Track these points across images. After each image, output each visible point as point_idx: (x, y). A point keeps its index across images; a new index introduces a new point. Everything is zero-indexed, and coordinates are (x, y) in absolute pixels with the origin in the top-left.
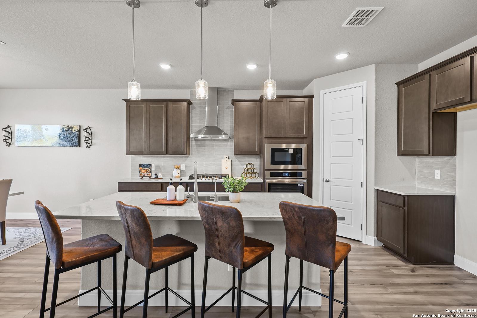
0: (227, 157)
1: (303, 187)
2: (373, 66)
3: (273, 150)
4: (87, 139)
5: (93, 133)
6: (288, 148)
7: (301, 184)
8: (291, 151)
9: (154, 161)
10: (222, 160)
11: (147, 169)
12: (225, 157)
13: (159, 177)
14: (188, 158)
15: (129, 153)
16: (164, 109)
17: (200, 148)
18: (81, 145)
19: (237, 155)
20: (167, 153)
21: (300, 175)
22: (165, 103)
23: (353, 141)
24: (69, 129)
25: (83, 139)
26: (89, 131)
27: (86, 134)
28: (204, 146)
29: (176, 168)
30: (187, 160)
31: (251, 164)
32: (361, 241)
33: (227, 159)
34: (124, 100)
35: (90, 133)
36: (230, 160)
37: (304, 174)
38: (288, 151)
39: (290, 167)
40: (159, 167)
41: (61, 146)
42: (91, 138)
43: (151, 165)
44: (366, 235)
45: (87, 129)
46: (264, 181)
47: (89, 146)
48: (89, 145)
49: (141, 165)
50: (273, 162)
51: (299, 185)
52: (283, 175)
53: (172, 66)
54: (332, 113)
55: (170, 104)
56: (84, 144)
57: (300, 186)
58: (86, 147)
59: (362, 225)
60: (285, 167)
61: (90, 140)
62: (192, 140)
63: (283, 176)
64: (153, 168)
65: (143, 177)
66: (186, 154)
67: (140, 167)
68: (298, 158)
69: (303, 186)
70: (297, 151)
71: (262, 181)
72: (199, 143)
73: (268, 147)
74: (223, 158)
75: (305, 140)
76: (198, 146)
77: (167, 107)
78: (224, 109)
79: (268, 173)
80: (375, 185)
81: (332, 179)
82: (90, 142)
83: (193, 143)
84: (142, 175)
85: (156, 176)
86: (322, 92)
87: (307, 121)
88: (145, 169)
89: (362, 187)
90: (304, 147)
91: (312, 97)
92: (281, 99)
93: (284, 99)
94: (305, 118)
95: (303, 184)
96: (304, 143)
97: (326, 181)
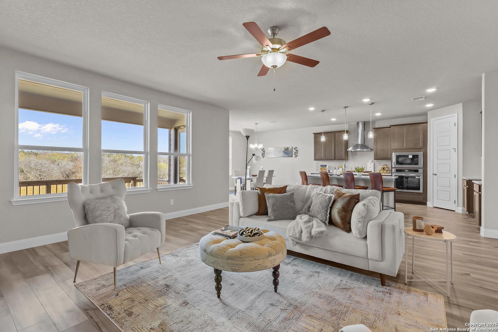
0: (371, 161)
1: (419, 179)
2: (461, 104)
3: (398, 157)
4: (295, 153)
5: (298, 150)
6: (409, 155)
7: (418, 177)
8: (411, 157)
9: (329, 164)
10: (368, 163)
11: (325, 167)
12: (370, 161)
13: (331, 172)
14: (347, 161)
15: (315, 159)
16: (333, 137)
19: (376, 159)
20: (335, 159)
21: (417, 171)
22: (334, 133)
23: (450, 150)
24: (287, 149)
25: (294, 153)
26: (296, 149)
27: (295, 151)
28: (356, 155)
30: (346, 163)
31: (386, 165)
32: (455, 211)
33: (371, 162)
34: (313, 133)
36: (373, 163)
37: (421, 171)
38: (408, 157)
39: (410, 166)
40: (331, 166)
41: (284, 157)
43: (326, 165)
44: (458, 207)
46: (392, 175)
48: (296, 156)
49: (321, 166)
50: (398, 163)
54: (439, 133)
55: (336, 134)
56: (294, 156)
57: (417, 178)
59: (455, 201)
60: (406, 166)
62: (349, 152)
63: (405, 172)
64: (327, 167)
66: (345, 160)
70: (415, 157)
73: (395, 155)
74: (368, 162)
75: (422, 150)
77: (335, 135)
80: (463, 177)
81: (438, 173)
82: (296, 154)
83: (350, 154)
85: (329, 171)
86: (432, 120)
88: (323, 168)
89: (455, 177)
90: (420, 154)
91: (427, 123)
92: (404, 126)
93: (406, 126)
94: (421, 137)
95: (420, 177)
96: (420, 152)
97: (435, 175)
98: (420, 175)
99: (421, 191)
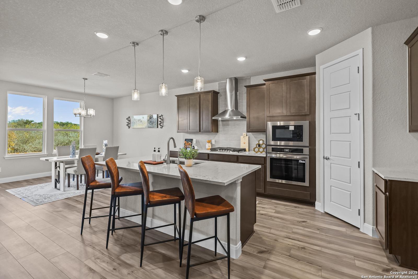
0: (246, 134)
1: (304, 164)
2: (370, 30)
3: (275, 128)
5: (164, 119)
6: (289, 126)
7: (302, 160)
8: (292, 128)
9: (195, 138)
10: (241, 136)
11: (190, 142)
12: (244, 134)
14: (217, 134)
17: (225, 127)
18: (158, 127)
19: (249, 132)
20: (200, 131)
21: (301, 151)
23: (351, 116)
25: (159, 123)
26: (162, 118)
27: (160, 120)
28: (228, 125)
29: (208, 142)
30: (216, 136)
32: (359, 229)
34: (176, 96)
35: (162, 119)
36: (248, 137)
37: (306, 151)
38: (288, 128)
39: (291, 143)
40: (199, 141)
41: (149, 127)
42: (162, 122)
43: (192, 140)
44: (364, 222)
45: (161, 116)
46: (266, 156)
47: (162, 127)
49: (186, 140)
50: (274, 139)
51: (300, 161)
52: (284, 150)
53: (189, 70)
54: (332, 88)
55: (202, 95)
57: (302, 162)
58: (161, 128)
59: (359, 210)
60: (285, 143)
61: (162, 123)
62: (219, 121)
63: (284, 152)
64: (194, 142)
65: (188, 148)
67: (185, 141)
68: (299, 135)
69: (304, 162)
70: (299, 129)
71: (265, 156)
72: (224, 123)
73: (270, 125)
74: (242, 135)
75: (307, 117)
76: (223, 125)
77: (200, 97)
78: (243, 94)
79: (270, 148)
80: (373, 167)
81: (331, 157)
83: (220, 124)
84: (186, 147)
85: (193, 148)
87: (309, 98)
88: (188, 143)
89: (359, 167)
90: (306, 124)
91: (314, 73)
92: (282, 81)
93: (284, 80)
94: (307, 96)
95: (305, 161)
96: (306, 120)
97: (326, 159)
98: (307, 158)
99: (307, 184)
